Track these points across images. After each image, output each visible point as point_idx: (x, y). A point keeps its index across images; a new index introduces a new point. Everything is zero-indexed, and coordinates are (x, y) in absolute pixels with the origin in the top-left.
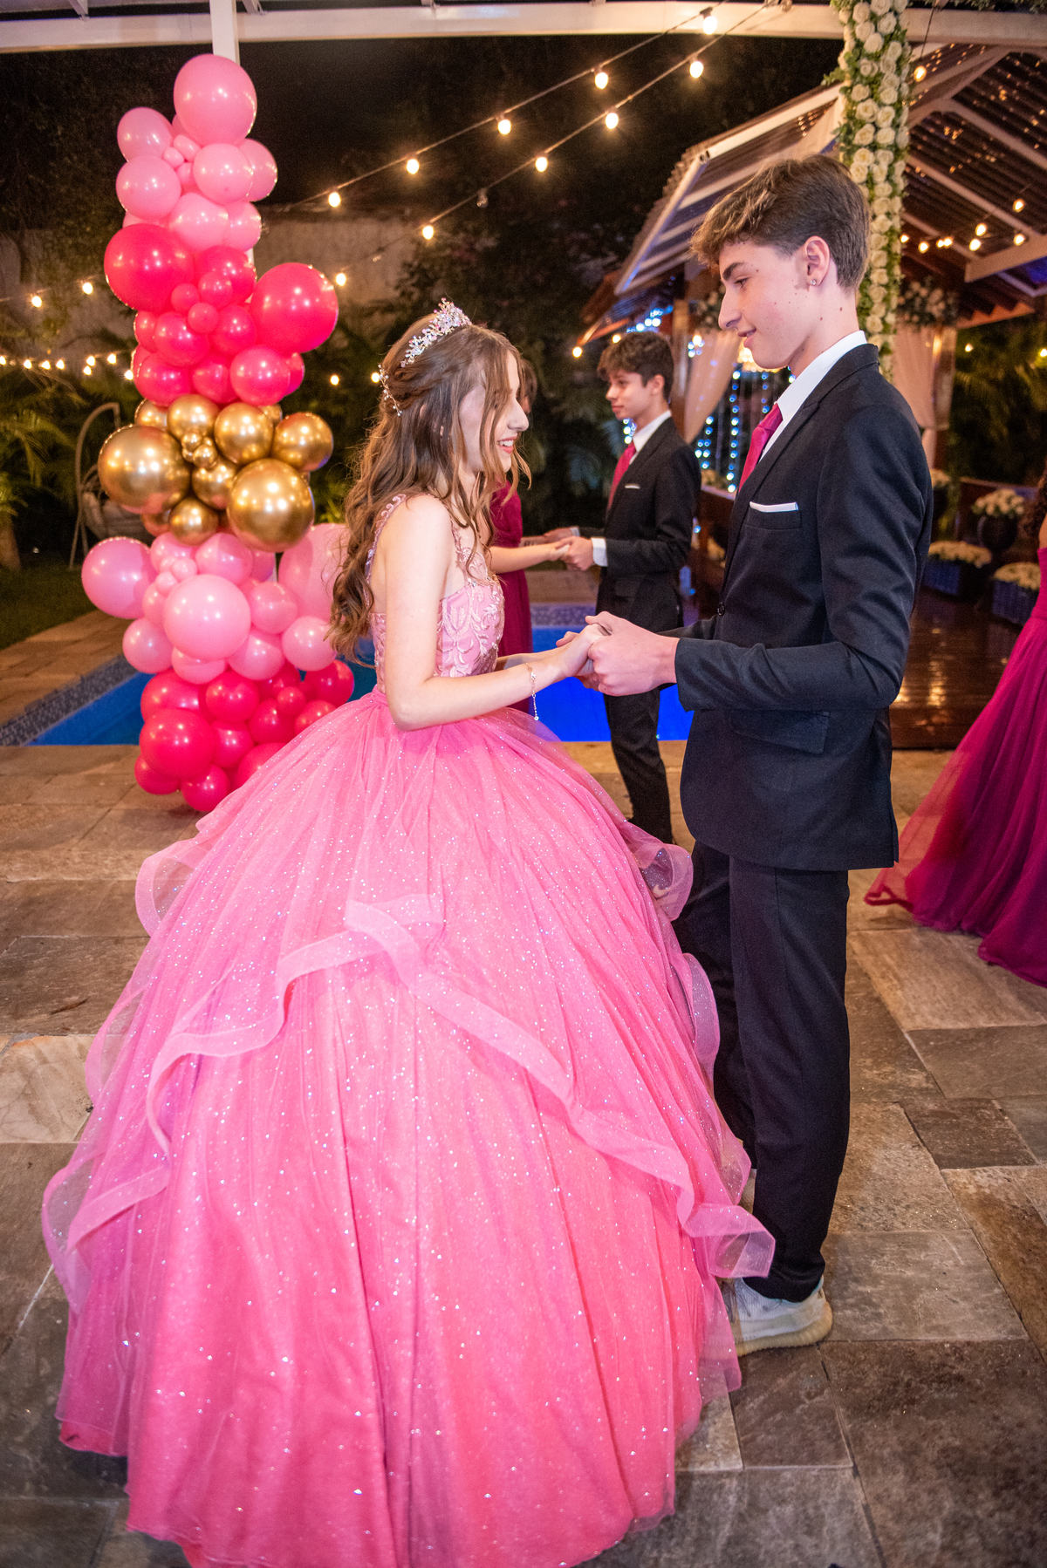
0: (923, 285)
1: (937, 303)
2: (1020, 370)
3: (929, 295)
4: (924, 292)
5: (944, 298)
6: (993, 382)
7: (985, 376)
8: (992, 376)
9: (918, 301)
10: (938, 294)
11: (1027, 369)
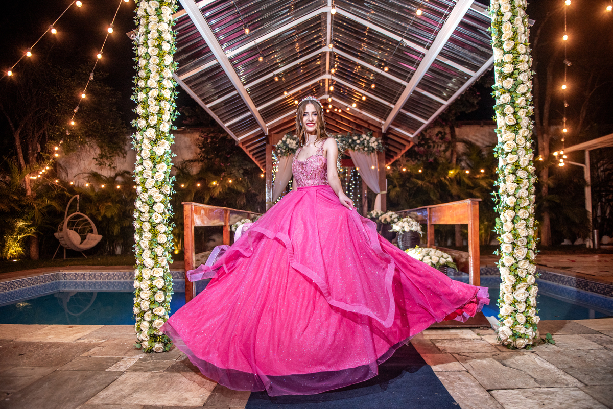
0: (367, 136)
1: (374, 142)
2: (443, 179)
3: (370, 139)
4: (368, 138)
5: (377, 140)
6: (433, 184)
7: (429, 182)
8: (431, 181)
9: (366, 142)
10: (374, 139)
11: (445, 178)
